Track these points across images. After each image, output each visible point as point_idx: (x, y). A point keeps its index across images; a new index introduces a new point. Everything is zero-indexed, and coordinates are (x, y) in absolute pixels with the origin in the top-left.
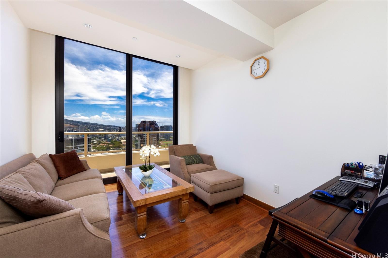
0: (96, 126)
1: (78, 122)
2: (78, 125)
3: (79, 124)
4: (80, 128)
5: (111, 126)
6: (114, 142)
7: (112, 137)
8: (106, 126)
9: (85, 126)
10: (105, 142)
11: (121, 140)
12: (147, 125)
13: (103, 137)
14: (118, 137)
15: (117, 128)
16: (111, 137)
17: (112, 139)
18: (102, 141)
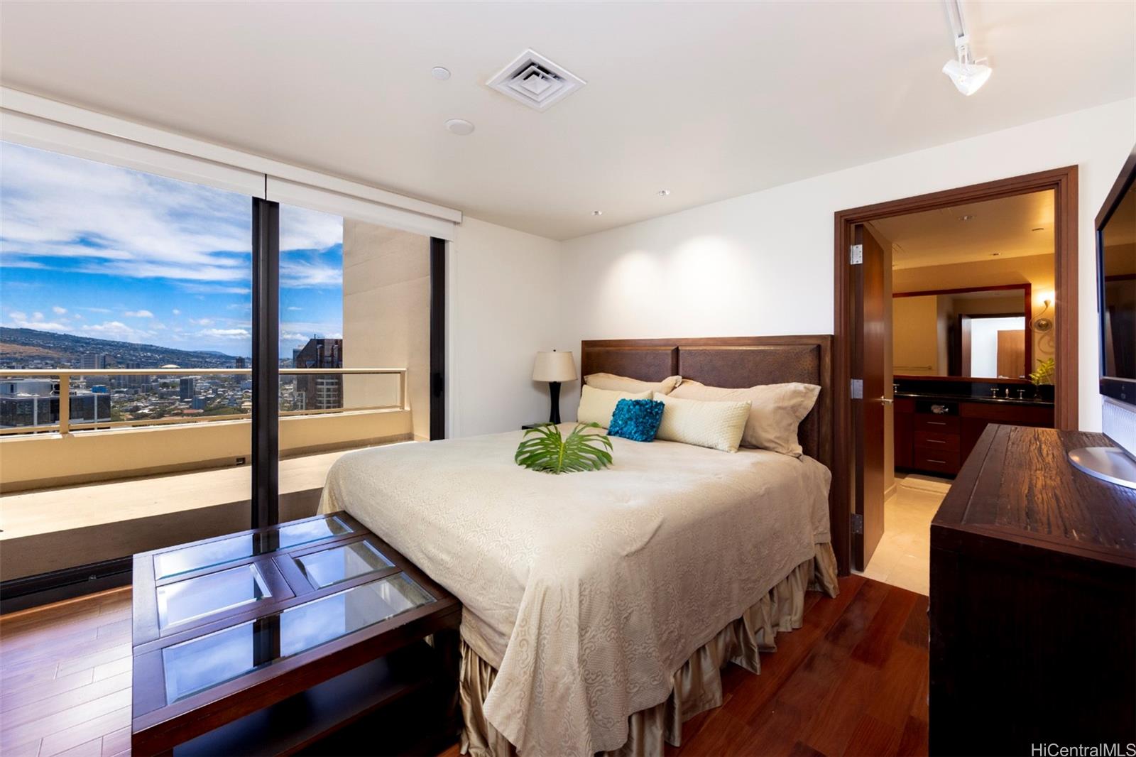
0: (149, 354)
1: (77, 340)
2: (77, 352)
3: (82, 346)
4: (82, 361)
5: (207, 353)
6: (215, 409)
7: (211, 392)
8: (187, 354)
9: (102, 354)
10: (181, 409)
11: (243, 403)
12: (330, 352)
13: (174, 393)
14: (231, 393)
15: (231, 363)
16: (205, 392)
17: (209, 399)
18: (173, 407)
